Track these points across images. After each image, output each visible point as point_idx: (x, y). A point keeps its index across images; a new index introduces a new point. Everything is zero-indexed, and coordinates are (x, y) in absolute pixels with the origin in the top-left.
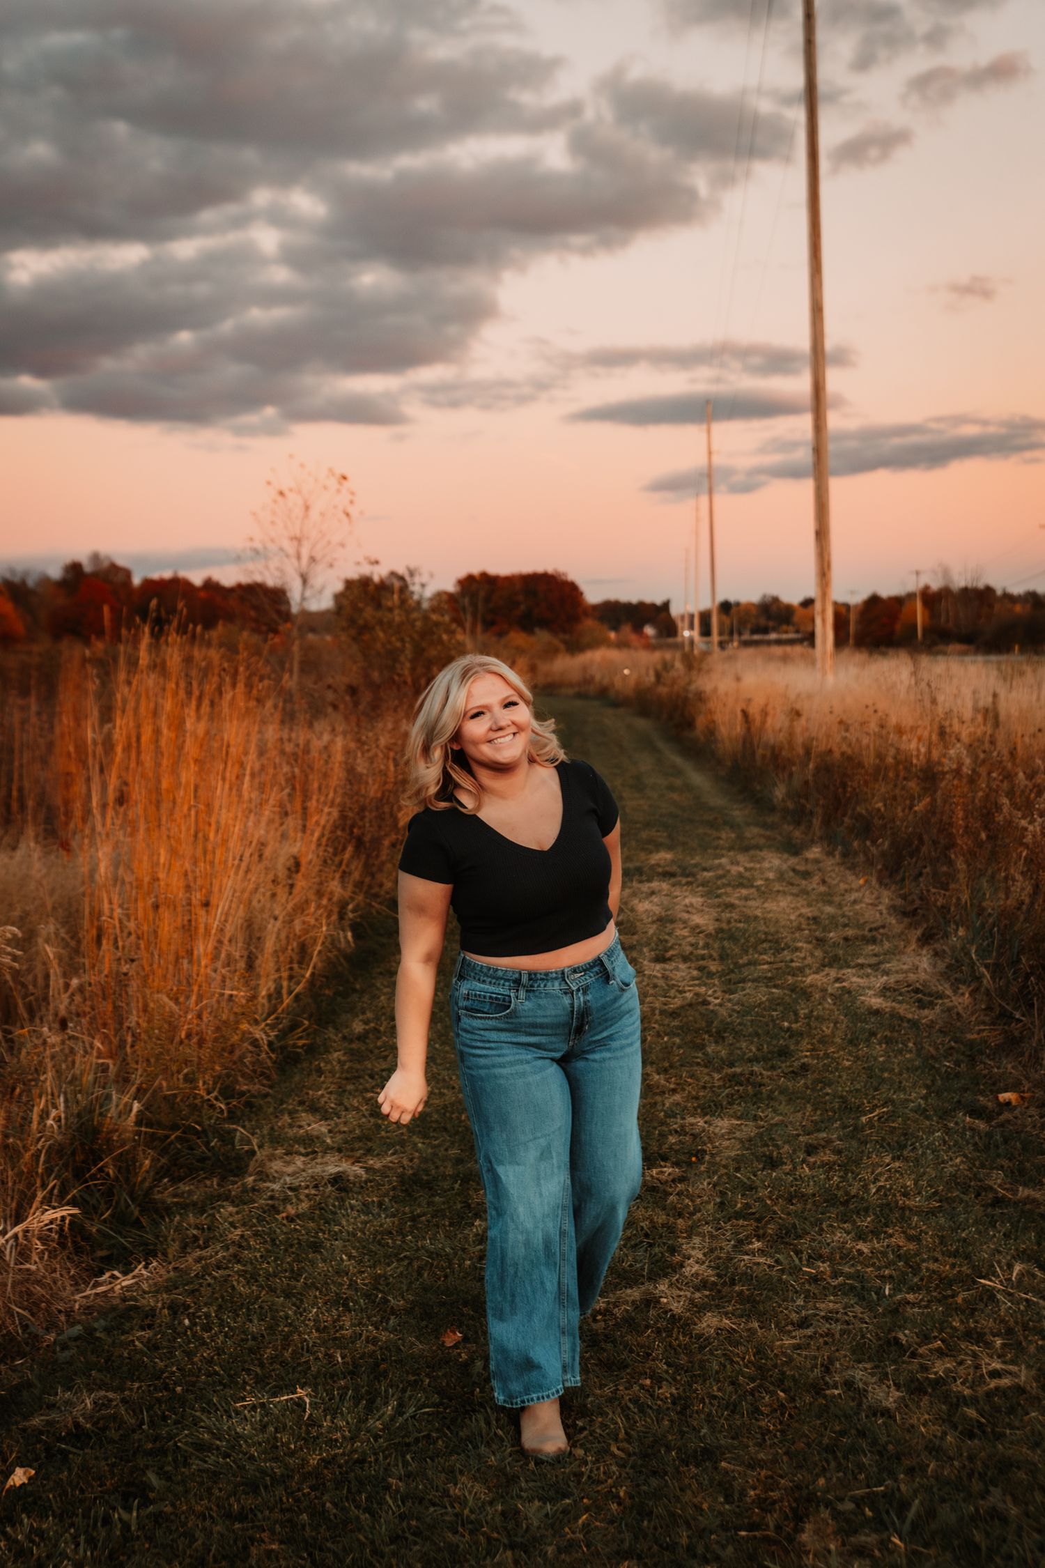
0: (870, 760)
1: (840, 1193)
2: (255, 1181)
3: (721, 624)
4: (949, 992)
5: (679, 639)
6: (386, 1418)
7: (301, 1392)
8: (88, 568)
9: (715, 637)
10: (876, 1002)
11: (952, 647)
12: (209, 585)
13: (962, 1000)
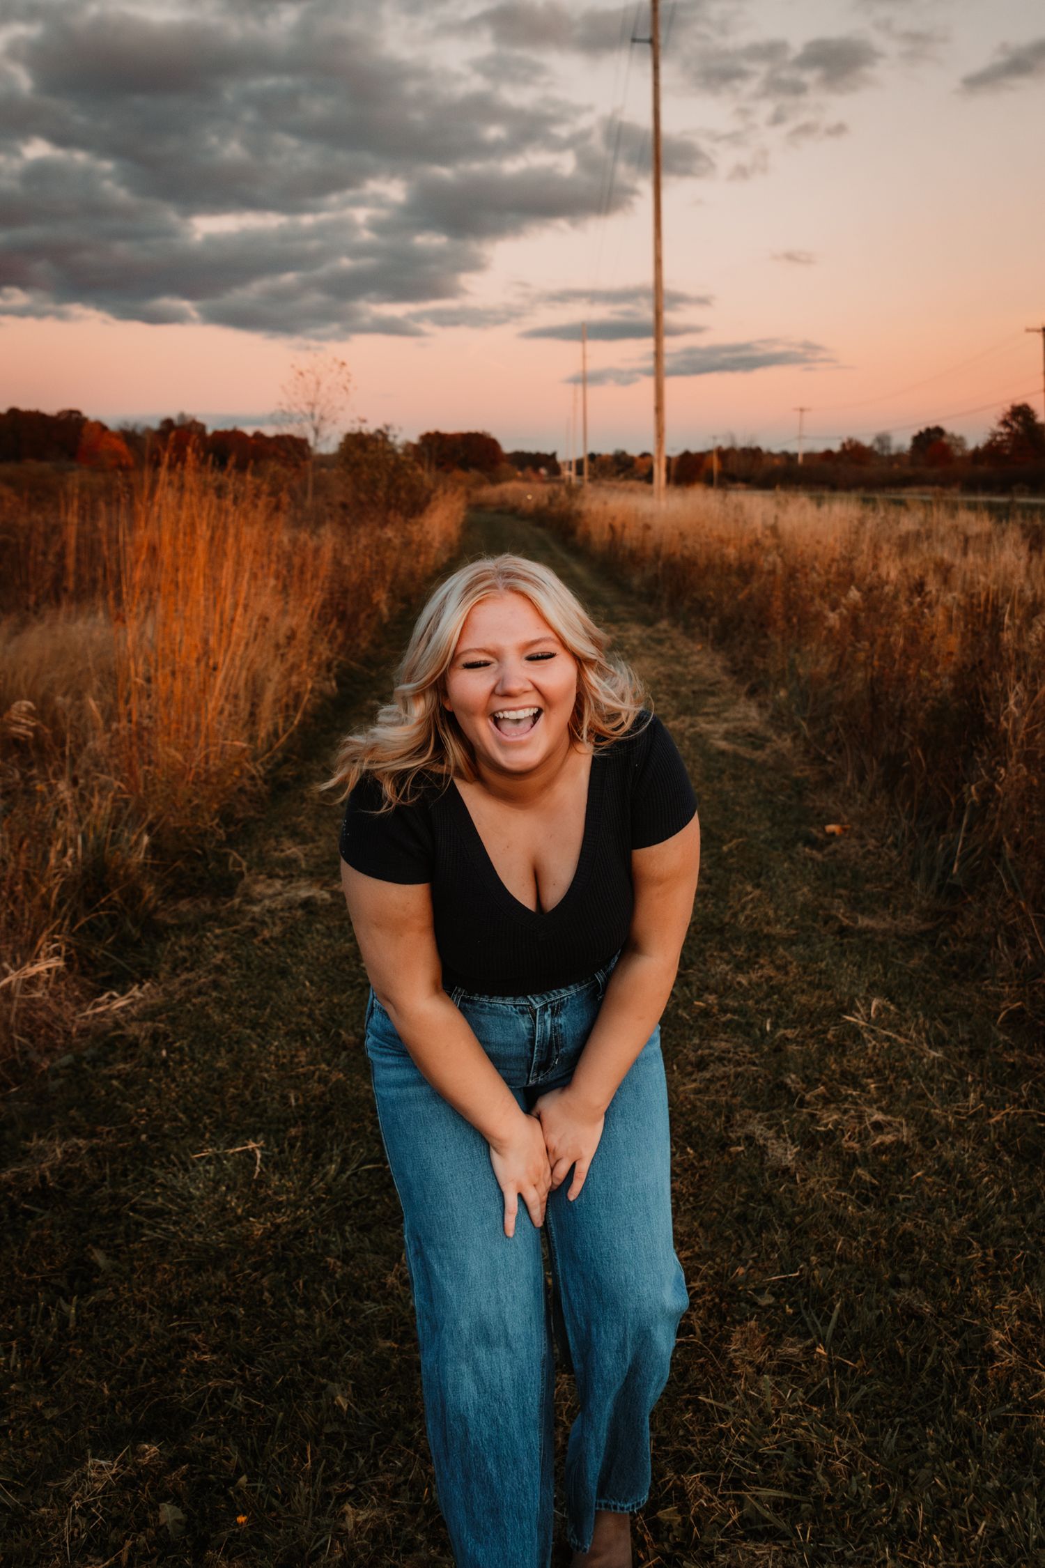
0: (702, 562)
1: (715, 921)
2: (241, 903)
3: (590, 468)
4: (774, 737)
5: (562, 477)
6: (329, 1178)
7: (252, 1145)
8: (177, 422)
9: (586, 476)
10: (723, 745)
11: (739, 485)
12: (258, 436)
13: (785, 743)
